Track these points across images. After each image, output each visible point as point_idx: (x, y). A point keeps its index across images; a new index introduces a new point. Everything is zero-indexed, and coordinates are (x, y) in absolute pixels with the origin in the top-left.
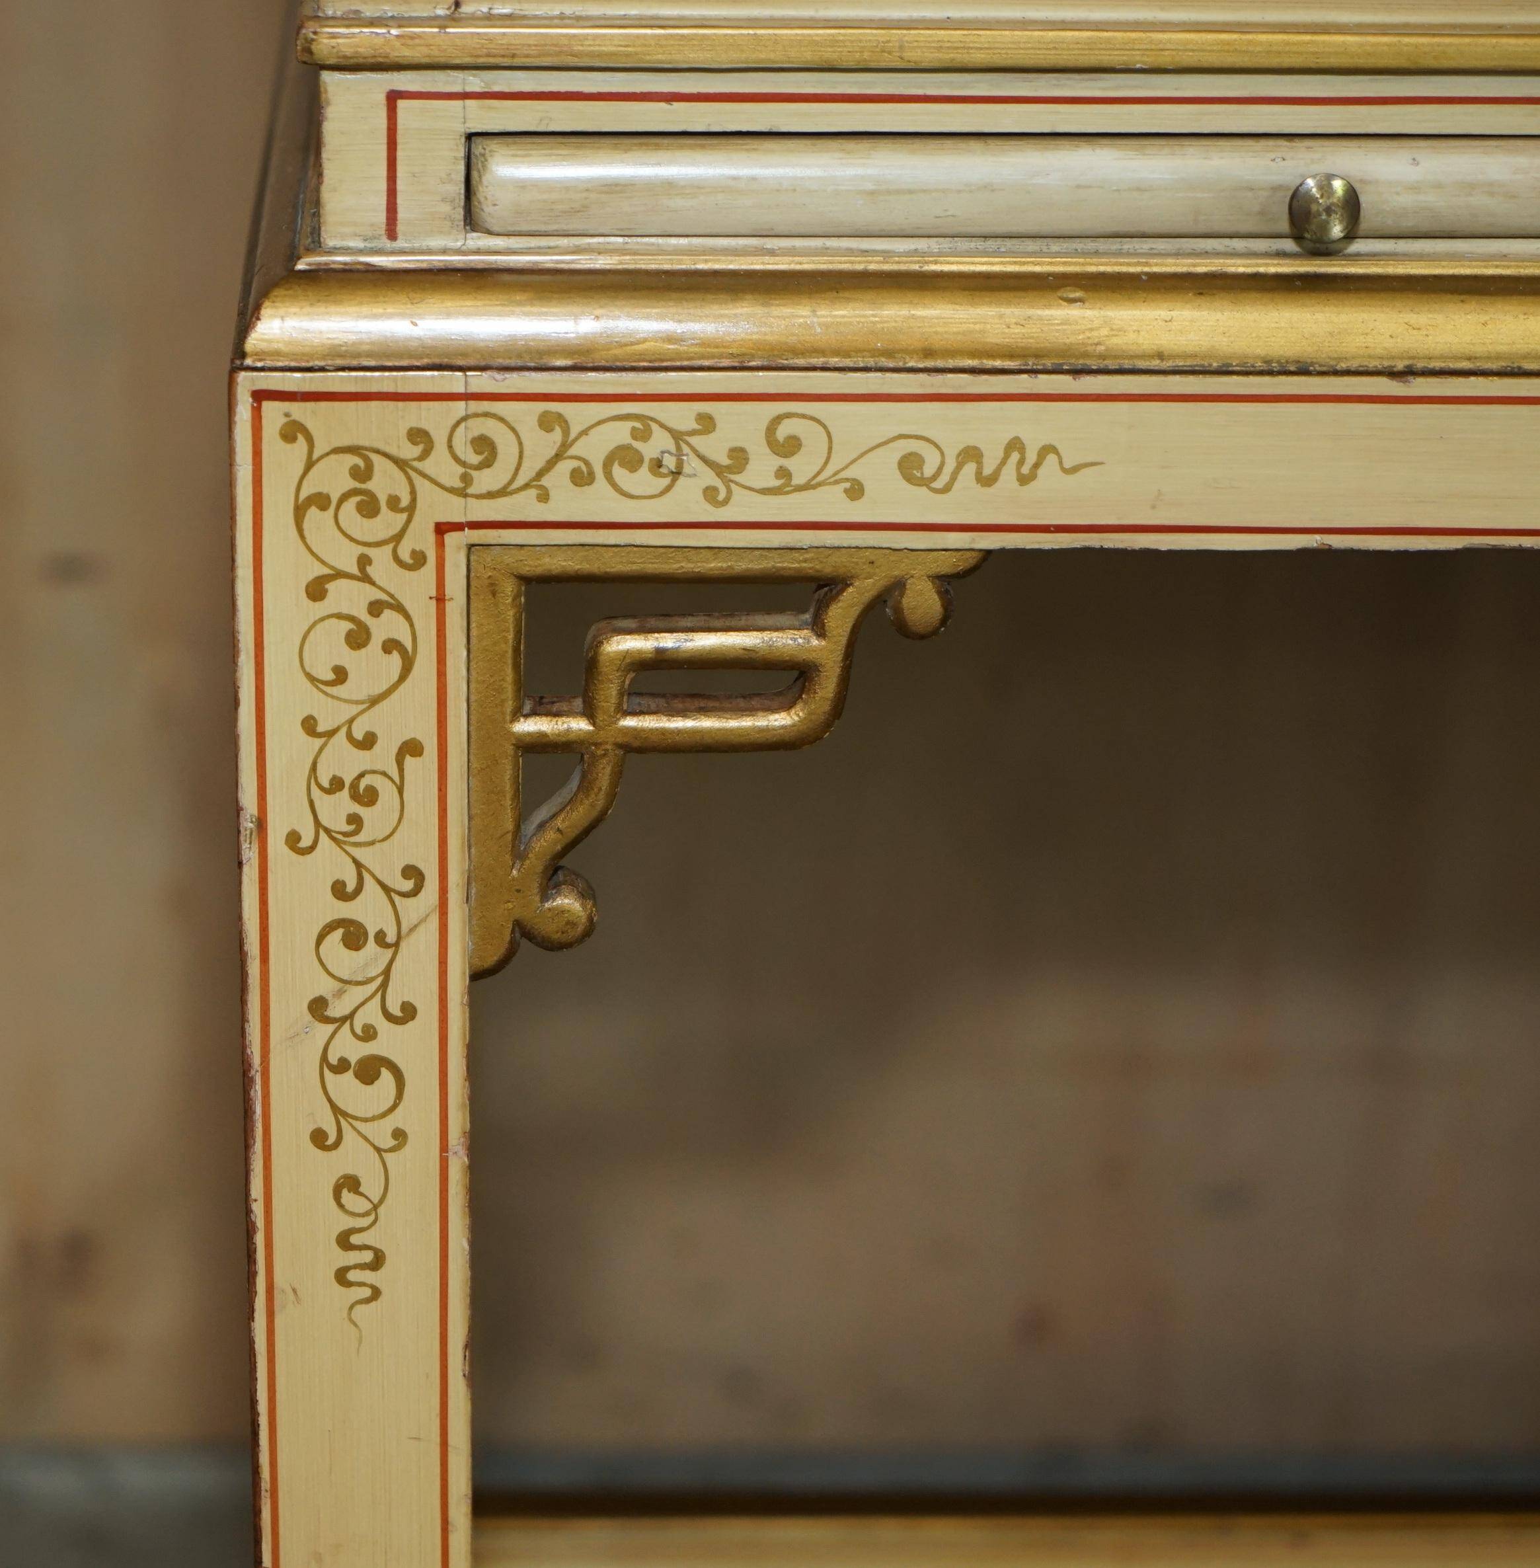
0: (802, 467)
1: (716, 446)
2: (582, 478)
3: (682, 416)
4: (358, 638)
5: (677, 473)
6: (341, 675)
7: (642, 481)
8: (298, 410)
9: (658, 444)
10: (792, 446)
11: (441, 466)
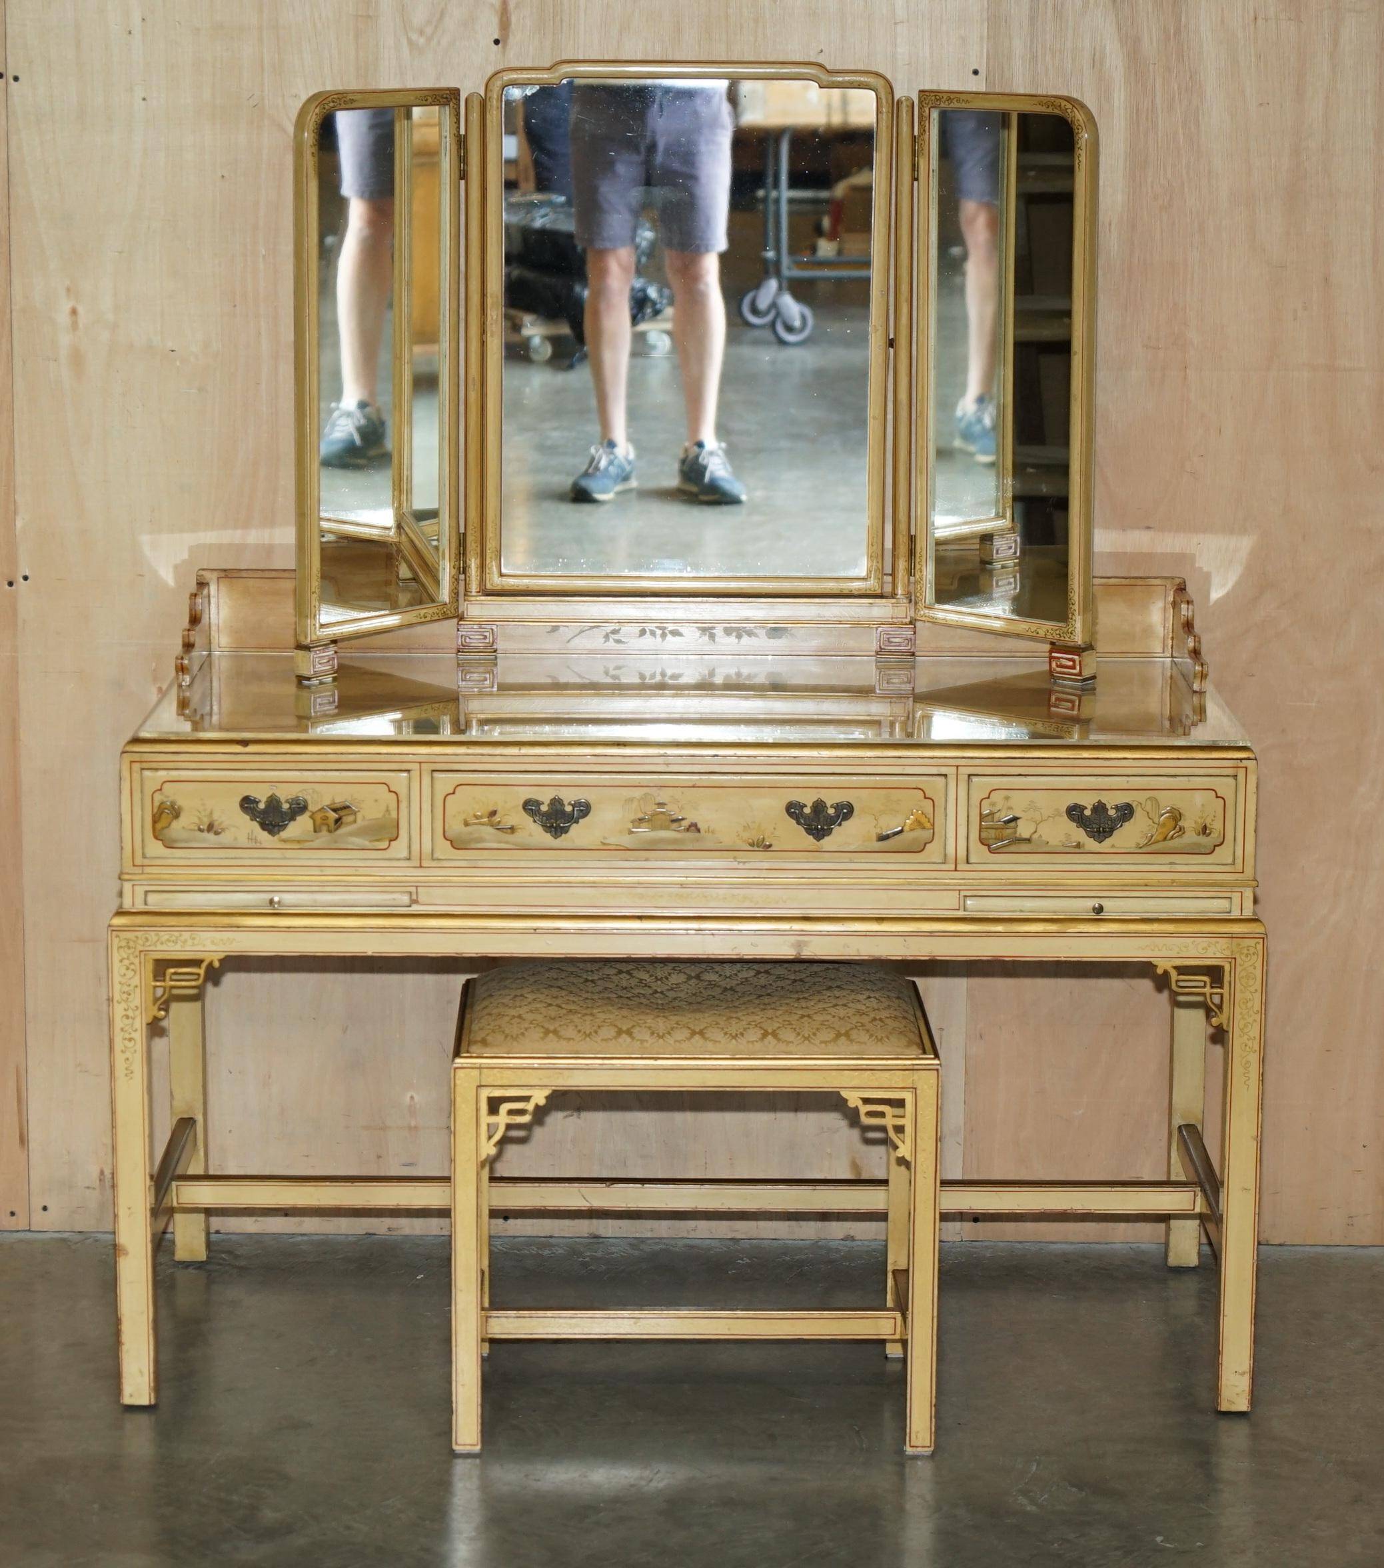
0: (196, 942)
1: (182, 938)
2: (162, 943)
3: (176, 934)
4: (128, 969)
5: (177, 943)
6: (125, 975)
7: (171, 944)
8: (117, 933)
9: (174, 938)
10: (194, 939)
11: (140, 942)
